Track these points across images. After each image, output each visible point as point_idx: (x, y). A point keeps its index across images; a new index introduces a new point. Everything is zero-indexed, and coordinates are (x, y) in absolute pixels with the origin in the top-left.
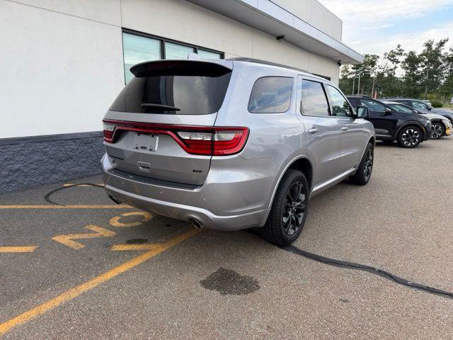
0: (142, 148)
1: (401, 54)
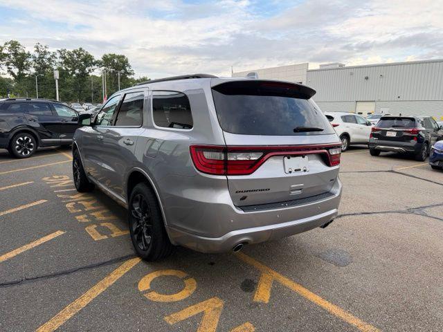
0: (296, 170)
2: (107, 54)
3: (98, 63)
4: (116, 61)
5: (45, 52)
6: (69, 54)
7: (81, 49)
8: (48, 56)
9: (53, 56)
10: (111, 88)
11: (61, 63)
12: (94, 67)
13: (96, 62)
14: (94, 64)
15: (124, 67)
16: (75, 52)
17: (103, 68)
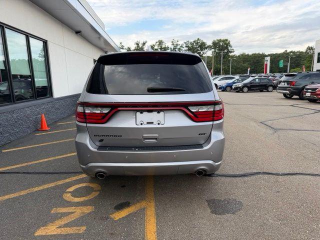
0: (148, 123)
1: (123, 48)
2: (216, 40)
3: (210, 47)
4: (221, 44)
5: (177, 44)
6: (191, 43)
7: (198, 39)
8: (178, 47)
9: (181, 46)
10: (217, 64)
11: (186, 50)
12: (206, 50)
13: (208, 47)
14: (206, 48)
15: (227, 48)
16: (194, 42)
17: (213, 50)
